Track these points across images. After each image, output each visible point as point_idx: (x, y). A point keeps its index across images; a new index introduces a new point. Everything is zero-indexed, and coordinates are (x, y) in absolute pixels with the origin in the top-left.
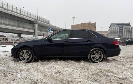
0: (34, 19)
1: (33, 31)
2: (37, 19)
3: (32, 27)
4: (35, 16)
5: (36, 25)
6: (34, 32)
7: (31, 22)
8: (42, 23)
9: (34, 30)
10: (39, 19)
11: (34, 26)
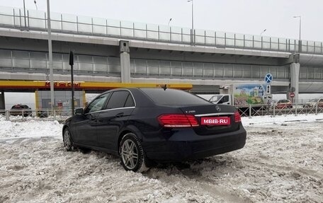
0: (289, 51)
1: (286, 83)
2: (300, 51)
3: (284, 74)
4: (292, 42)
5: (296, 67)
6: (288, 85)
7: (281, 63)
8: (316, 58)
9: (289, 79)
10: (304, 49)
11: (289, 70)
